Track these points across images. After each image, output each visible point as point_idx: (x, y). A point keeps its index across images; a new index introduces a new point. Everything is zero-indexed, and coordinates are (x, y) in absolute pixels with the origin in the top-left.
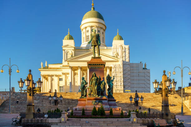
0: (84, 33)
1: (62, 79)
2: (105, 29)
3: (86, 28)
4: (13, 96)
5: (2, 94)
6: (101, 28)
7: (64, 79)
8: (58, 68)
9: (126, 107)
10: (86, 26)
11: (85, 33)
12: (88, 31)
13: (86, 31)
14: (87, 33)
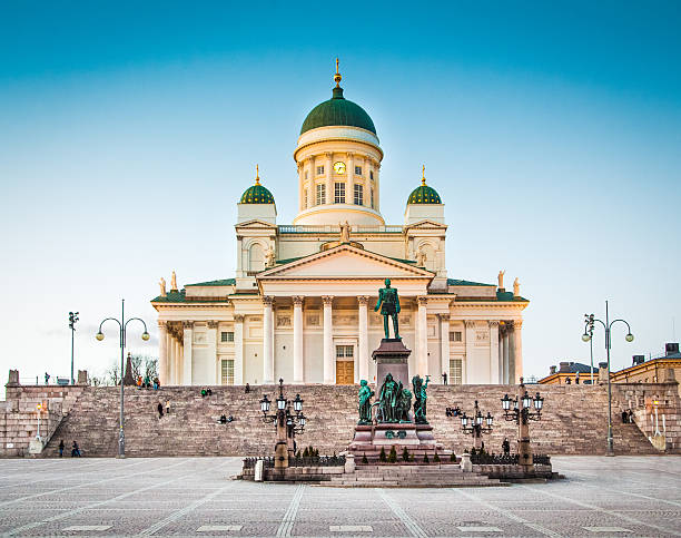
1: (231, 334)
2: (377, 160)
3: (314, 158)
4: (87, 400)
5: (46, 395)
6: (367, 159)
7: (238, 337)
8: (218, 300)
9: (449, 432)
10: (314, 154)
11: (309, 176)
12: (321, 170)
13: (313, 170)
14: (317, 176)
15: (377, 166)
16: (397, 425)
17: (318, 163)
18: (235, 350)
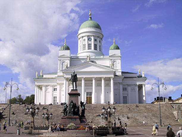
0: (81, 42)
1: (56, 89)
2: (102, 37)
6: (98, 37)
7: (58, 89)
8: (53, 78)
10: (82, 36)
12: (84, 40)
13: (82, 40)
14: (83, 42)
15: (101, 39)
16: (73, 117)
17: (84, 38)
18: (57, 93)
